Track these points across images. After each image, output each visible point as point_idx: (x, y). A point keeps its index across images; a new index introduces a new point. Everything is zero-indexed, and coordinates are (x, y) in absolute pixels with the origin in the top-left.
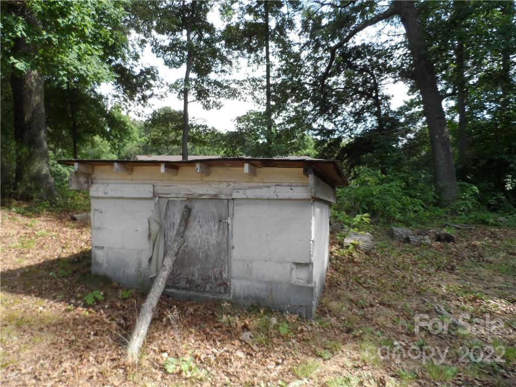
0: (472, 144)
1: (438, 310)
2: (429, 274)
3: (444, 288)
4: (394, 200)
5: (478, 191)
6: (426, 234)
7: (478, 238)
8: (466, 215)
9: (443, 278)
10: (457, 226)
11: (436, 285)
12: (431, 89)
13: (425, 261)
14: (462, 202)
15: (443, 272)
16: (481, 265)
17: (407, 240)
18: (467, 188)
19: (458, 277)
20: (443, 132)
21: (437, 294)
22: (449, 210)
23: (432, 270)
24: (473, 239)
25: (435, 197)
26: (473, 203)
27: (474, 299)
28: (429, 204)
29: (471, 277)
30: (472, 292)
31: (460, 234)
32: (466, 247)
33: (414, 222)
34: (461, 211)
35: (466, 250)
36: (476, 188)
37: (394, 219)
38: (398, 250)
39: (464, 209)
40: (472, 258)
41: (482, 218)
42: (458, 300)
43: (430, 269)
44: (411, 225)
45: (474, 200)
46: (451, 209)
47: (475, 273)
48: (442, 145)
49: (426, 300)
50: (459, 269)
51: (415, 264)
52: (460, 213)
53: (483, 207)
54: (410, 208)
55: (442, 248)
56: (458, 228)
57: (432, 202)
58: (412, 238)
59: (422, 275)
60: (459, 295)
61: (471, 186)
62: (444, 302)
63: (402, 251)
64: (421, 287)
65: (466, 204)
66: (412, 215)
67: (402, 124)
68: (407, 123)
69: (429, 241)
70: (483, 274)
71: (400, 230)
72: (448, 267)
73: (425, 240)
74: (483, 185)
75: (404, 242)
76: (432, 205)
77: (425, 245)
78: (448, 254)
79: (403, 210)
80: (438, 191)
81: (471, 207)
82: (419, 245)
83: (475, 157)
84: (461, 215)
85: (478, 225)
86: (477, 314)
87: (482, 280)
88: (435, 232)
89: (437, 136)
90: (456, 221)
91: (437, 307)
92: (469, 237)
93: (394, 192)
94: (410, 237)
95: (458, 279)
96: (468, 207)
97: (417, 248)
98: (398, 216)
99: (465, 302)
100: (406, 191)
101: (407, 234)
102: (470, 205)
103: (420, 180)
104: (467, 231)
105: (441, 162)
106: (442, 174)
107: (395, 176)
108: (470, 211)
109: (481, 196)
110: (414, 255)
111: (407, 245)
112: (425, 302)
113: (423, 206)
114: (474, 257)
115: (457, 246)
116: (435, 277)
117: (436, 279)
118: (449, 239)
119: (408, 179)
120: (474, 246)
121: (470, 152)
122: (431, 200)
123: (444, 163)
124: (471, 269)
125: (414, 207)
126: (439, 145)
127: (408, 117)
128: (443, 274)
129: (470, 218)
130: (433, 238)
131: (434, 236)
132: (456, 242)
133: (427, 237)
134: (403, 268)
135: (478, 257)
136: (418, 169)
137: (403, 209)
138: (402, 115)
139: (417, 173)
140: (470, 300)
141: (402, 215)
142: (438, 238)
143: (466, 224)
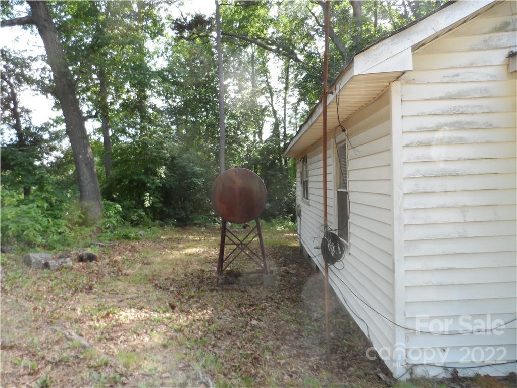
0: (115, 165)
1: (69, 337)
2: (65, 299)
3: (79, 310)
4: (34, 223)
5: (121, 209)
6: (68, 256)
7: (120, 253)
8: (111, 232)
9: (79, 301)
10: (102, 244)
11: (71, 310)
12: (72, 108)
13: (64, 285)
14: (106, 220)
15: (80, 294)
16: (119, 280)
17: (47, 265)
18: (111, 206)
19: (95, 296)
20: (87, 152)
21: (71, 319)
22: (95, 228)
23: (69, 295)
24: (115, 254)
25: (80, 217)
26: (117, 221)
27: (107, 315)
28: (74, 224)
29: (107, 294)
30: (105, 309)
31: (104, 251)
32: (107, 264)
33: (58, 245)
34: (106, 228)
35: (107, 266)
36: (120, 206)
37: (35, 244)
38: (34, 279)
39: (109, 227)
40: (112, 274)
41: (125, 234)
42: (92, 320)
43: (67, 294)
44: (54, 248)
45: (119, 217)
46: (96, 227)
47: (111, 289)
48: (86, 165)
49: (57, 328)
50: (97, 288)
51: (51, 290)
52: (105, 231)
53: (127, 223)
54: (53, 230)
55: (83, 268)
56: (103, 246)
57: (77, 223)
58: (52, 263)
59: (57, 301)
60: (93, 314)
61: (115, 204)
62: (76, 326)
63: (39, 279)
64: (55, 315)
65: (111, 221)
66: (55, 237)
67: (46, 141)
68: (52, 139)
69: (71, 263)
70: (119, 288)
71: (38, 256)
72: (87, 287)
73: (66, 262)
74: (126, 203)
75: (43, 269)
76: (77, 225)
77: (66, 268)
78: (90, 273)
79: (44, 233)
80: (84, 210)
81: (116, 224)
82: (60, 268)
83: (118, 177)
84: (106, 232)
85: (123, 240)
86: (108, 329)
87: (117, 294)
88: (77, 253)
89: (81, 156)
90: (101, 238)
91: (68, 334)
92: (112, 253)
93: (34, 214)
94: (50, 262)
95: (95, 298)
96: (113, 224)
97: (56, 273)
98: (40, 240)
99: (98, 320)
100: (49, 212)
101: (46, 259)
102: (114, 222)
103: (65, 201)
104: (111, 248)
105: (86, 182)
106: (87, 193)
107: (35, 196)
108: (115, 228)
109: (125, 213)
110: (52, 281)
111: (46, 270)
112: (56, 331)
113: (68, 227)
114: (113, 272)
115: (99, 264)
116: (71, 301)
117: (72, 302)
118: (91, 258)
119: (51, 199)
120: (115, 261)
121: (113, 173)
122: (77, 220)
123: (89, 183)
124: (109, 285)
125: (59, 228)
126: (84, 165)
127: (53, 134)
128: (80, 295)
129: (115, 235)
130: (75, 260)
131: (76, 257)
132: (99, 260)
133: (69, 259)
134: (36, 299)
135: (117, 272)
136: (64, 189)
137: (46, 232)
138: (45, 131)
139: (62, 193)
140: (103, 317)
141: (44, 239)
142: (81, 259)
143: (110, 240)
